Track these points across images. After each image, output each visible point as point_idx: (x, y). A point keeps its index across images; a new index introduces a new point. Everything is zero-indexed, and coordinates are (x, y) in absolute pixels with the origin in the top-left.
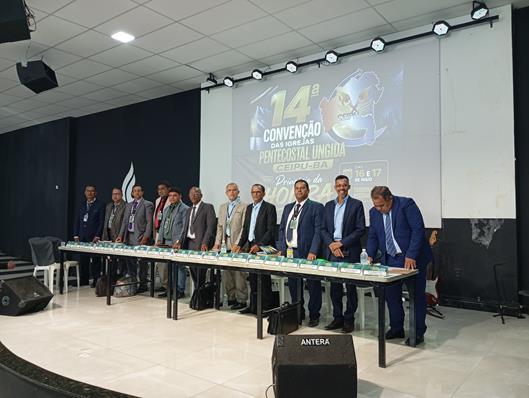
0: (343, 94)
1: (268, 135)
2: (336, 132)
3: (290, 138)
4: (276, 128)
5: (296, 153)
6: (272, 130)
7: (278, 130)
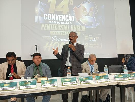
0: (84, 7)
1: (46, 17)
2: (81, 21)
3: (60, 20)
4: (51, 14)
5: (63, 27)
6: (49, 15)
7: (53, 15)
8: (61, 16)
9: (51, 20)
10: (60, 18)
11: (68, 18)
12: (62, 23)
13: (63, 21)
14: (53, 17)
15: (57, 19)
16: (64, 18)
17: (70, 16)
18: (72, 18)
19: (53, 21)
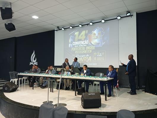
0: (94, 33)
4: (76, 41)
5: (82, 48)
8: (81, 42)
9: (76, 45)
10: (80, 43)
11: (84, 42)
12: (81, 46)
13: (82, 45)
16: (82, 43)
17: (86, 41)
18: (86, 42)
19: (77, 45)
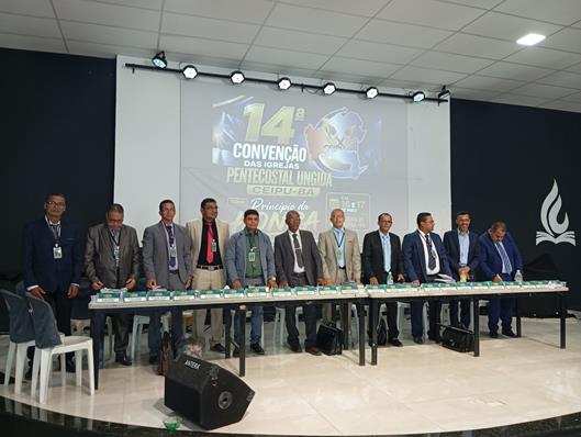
0: (330, 126)
2: (323, 162)
3: (270, 158)
4: (251, 143)
6: (245, 145)
7: (254, 146)
9: (250, 159)
14: (254, 150)
15: (264, 157)
17: (296, 150)
18: (299, 154)
